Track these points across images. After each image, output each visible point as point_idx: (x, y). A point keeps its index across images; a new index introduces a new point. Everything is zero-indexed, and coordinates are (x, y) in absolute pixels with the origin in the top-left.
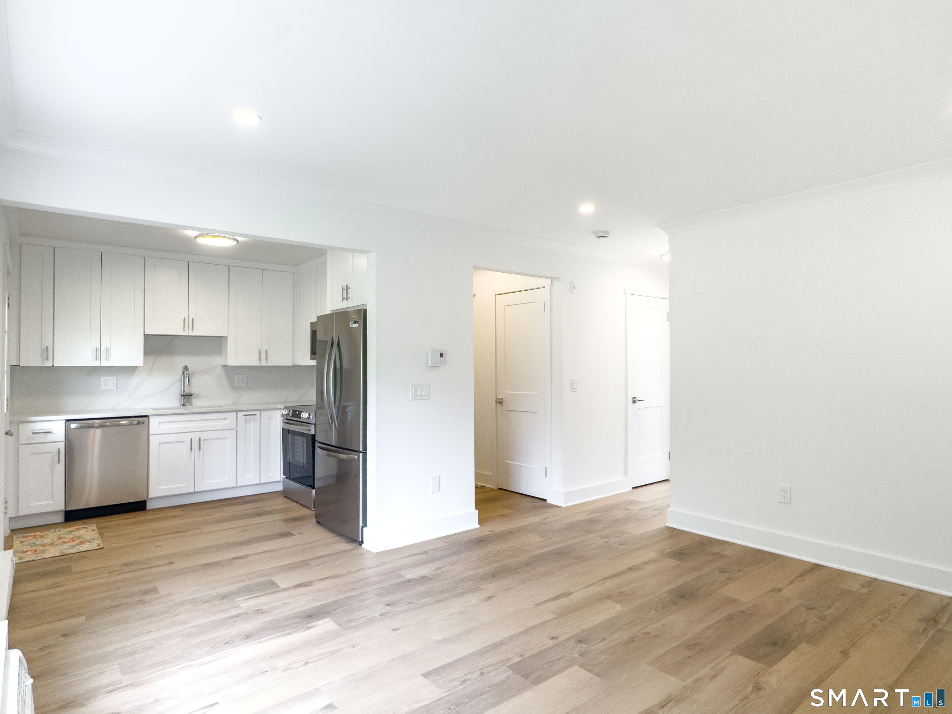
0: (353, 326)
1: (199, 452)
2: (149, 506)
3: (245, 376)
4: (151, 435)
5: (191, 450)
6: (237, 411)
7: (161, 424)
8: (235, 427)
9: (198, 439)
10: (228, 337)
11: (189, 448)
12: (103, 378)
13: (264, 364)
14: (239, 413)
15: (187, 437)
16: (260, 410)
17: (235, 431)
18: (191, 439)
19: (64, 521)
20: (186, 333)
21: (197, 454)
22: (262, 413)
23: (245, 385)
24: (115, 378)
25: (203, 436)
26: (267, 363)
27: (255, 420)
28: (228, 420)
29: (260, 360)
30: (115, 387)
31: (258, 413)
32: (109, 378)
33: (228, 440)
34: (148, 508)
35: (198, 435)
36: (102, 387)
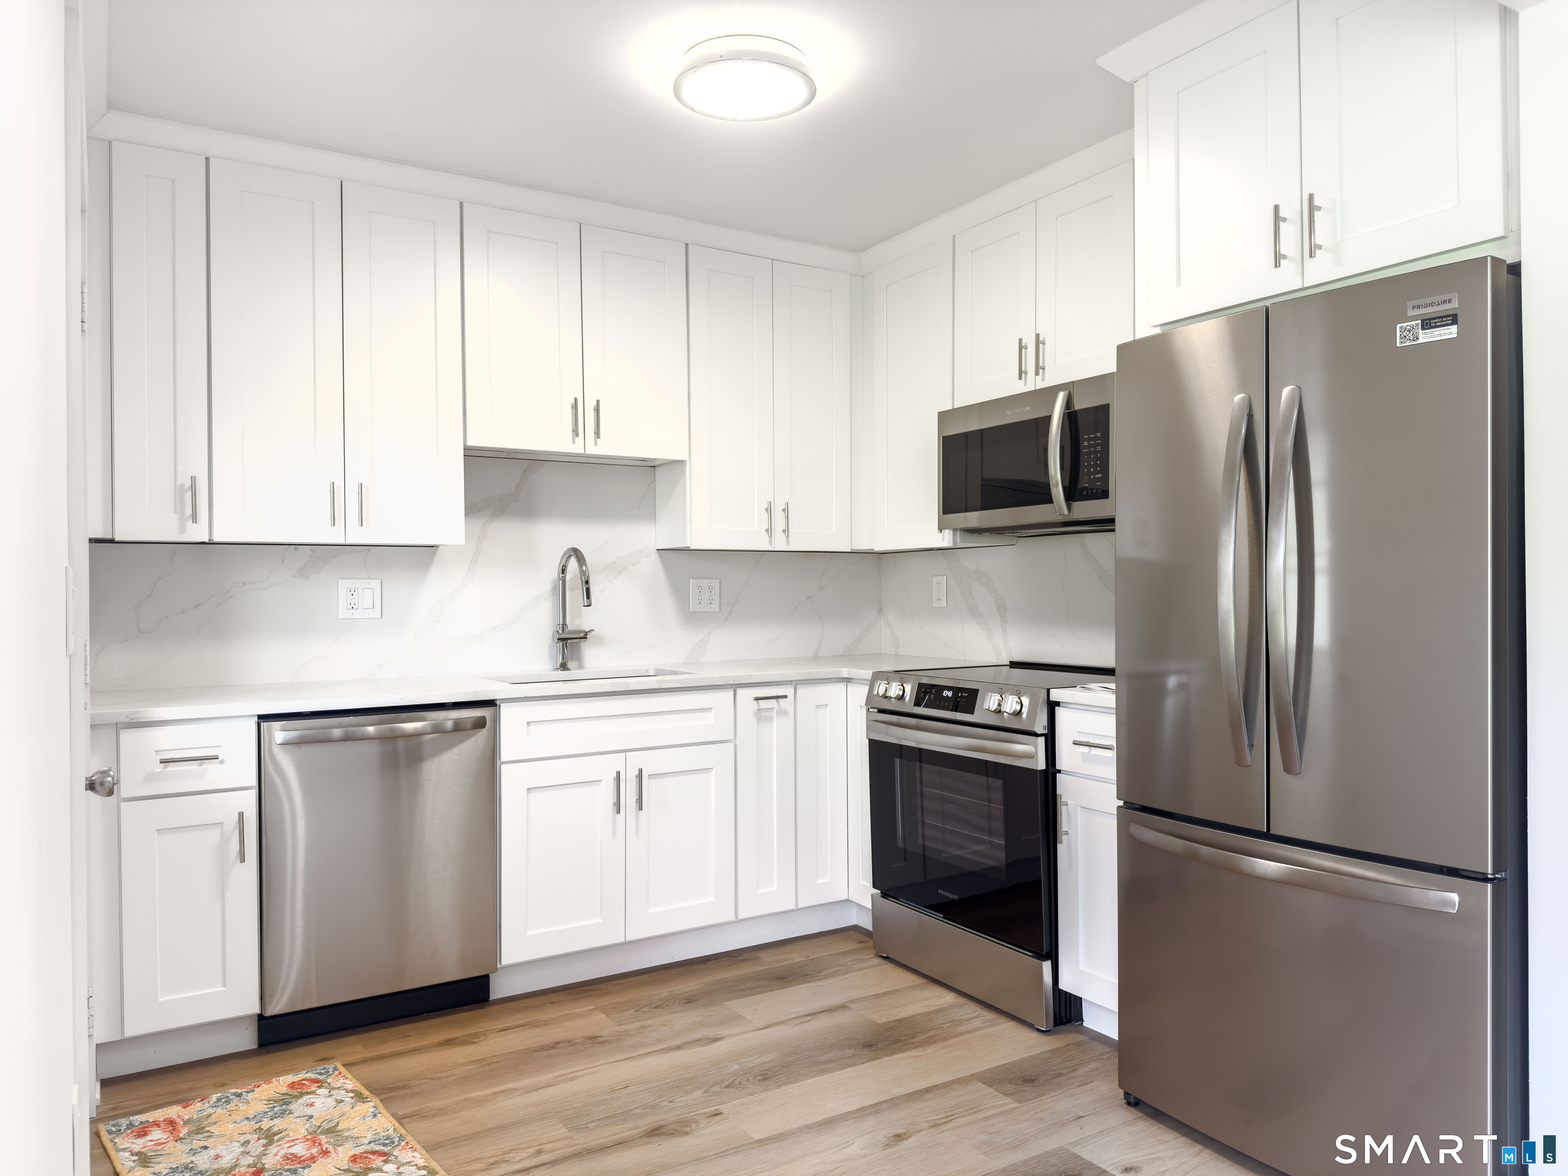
0: (1421, 341)
1: (637, 814)
2: (500, 988)
3: (716, 583)
4: (504, 763)
5: (619, 812)
6: (735, 687)
7: (532, 727)
8: (732, 737)
9: (633, 773)
10: (688, 462)
11: (611, 800)
12: (343, 586)
13: (780, 544)
14: (740, 691)
15: (606, 769)
16: (796, 684)
17: (732, 745)
18: (618, 773)
19: (255, 1046)
20: (576, 448)
21: (631, 821)
22: (800, 691)
23: (715, 608)
24: (376, 584)
25: (651, 763)
26: (788, 543)
27: (782, 713)
28: (712, 714)
29: (769, 531)
30: (377, 613)
31: (788, 691)
32: (360, 584)
33: (713, 774)
34: (493, 996)
35: (635, 761)
36: (344, 612)
